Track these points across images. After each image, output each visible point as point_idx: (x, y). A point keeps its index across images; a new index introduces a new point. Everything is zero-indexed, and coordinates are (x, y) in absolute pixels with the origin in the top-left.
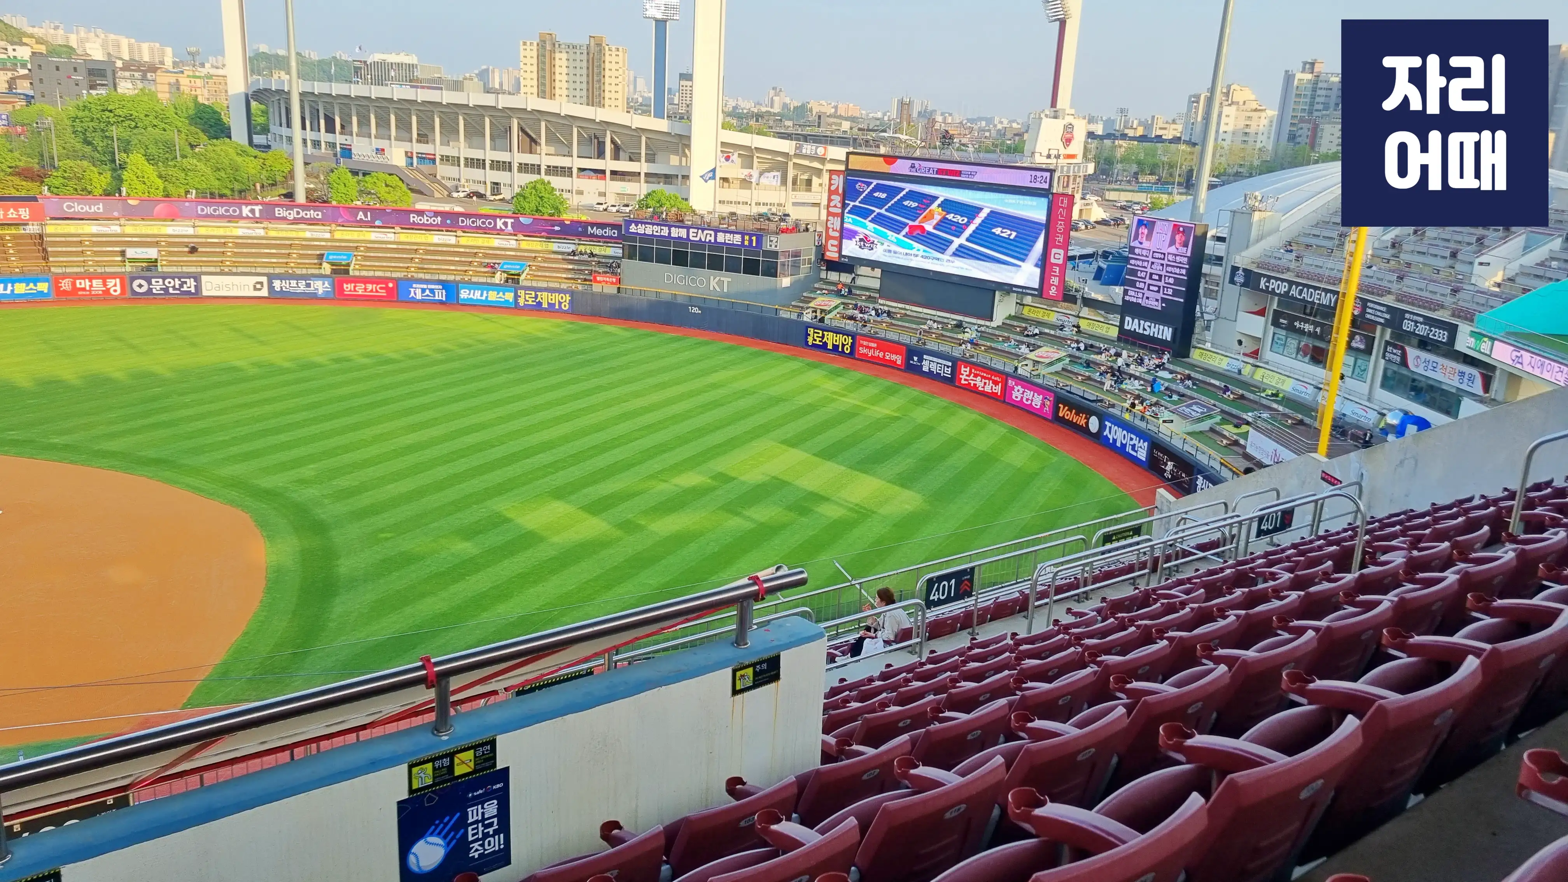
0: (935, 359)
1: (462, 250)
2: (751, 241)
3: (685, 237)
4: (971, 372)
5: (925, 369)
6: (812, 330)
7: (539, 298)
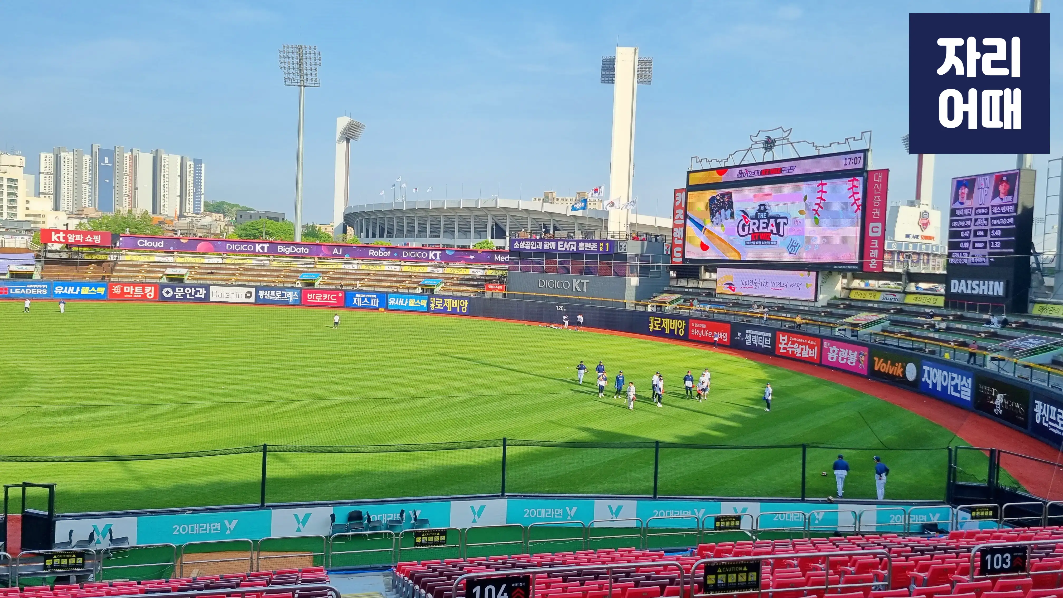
0: (756, 333)
1: (401, 274)
2: (604, 247)
3: (554, 248)
4: (788, 340)
5: (748, 343)
6: (652, 318)
7: (445, 304)
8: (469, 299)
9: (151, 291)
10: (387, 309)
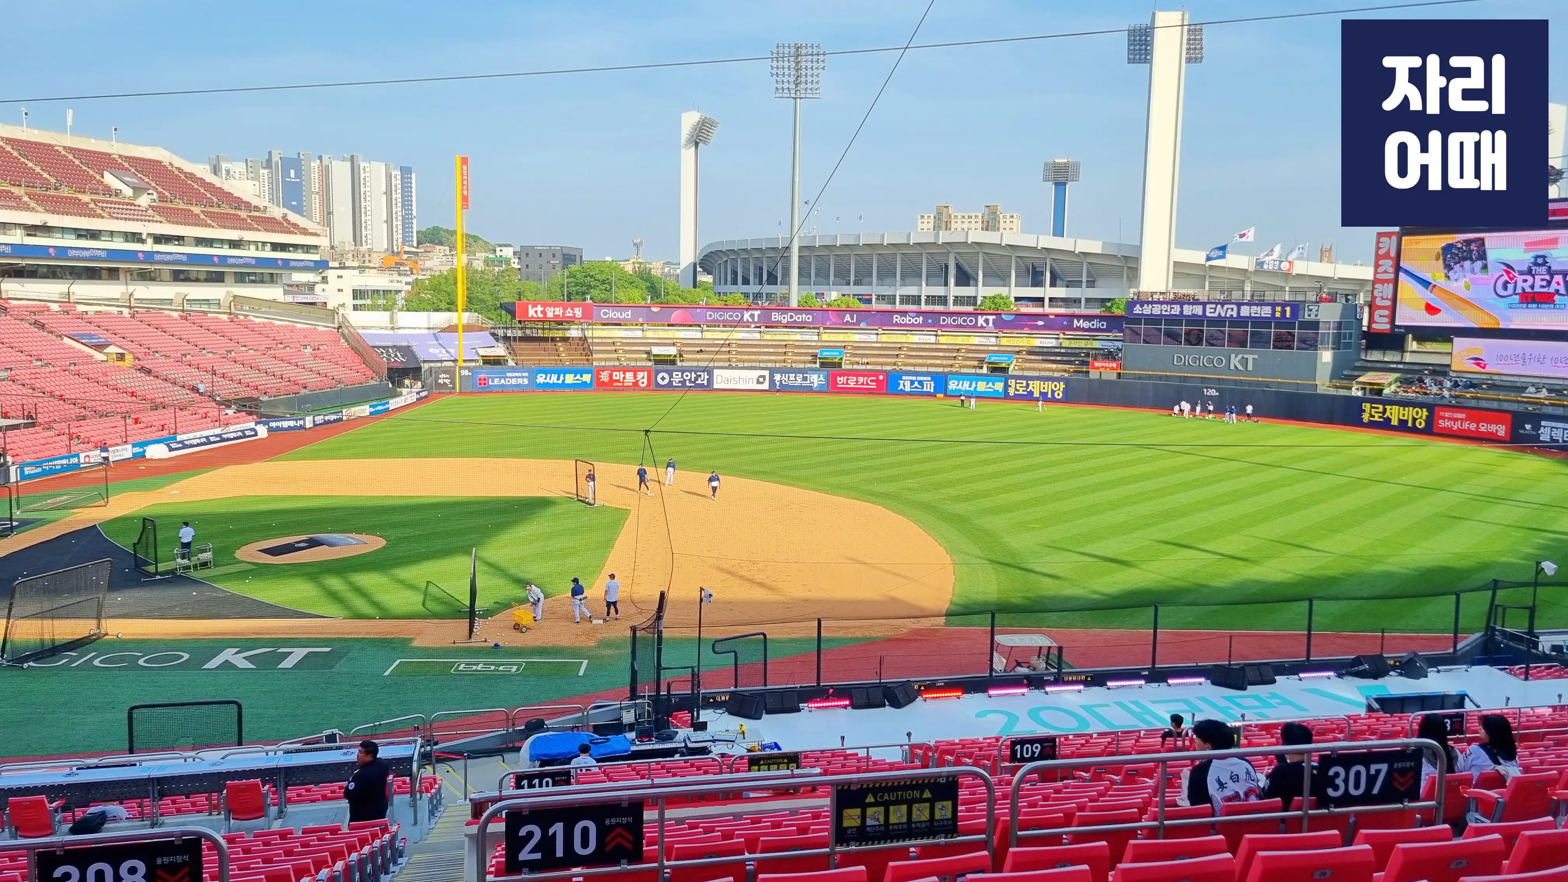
0: (1561, 425)
1: (944, 347)
2: (1283, 311)
3: (1200, 313)
5: (1544, 438)
7: (1030, 388)
8: (1067, 381)
9: (643, 378)
10: (946, 395)
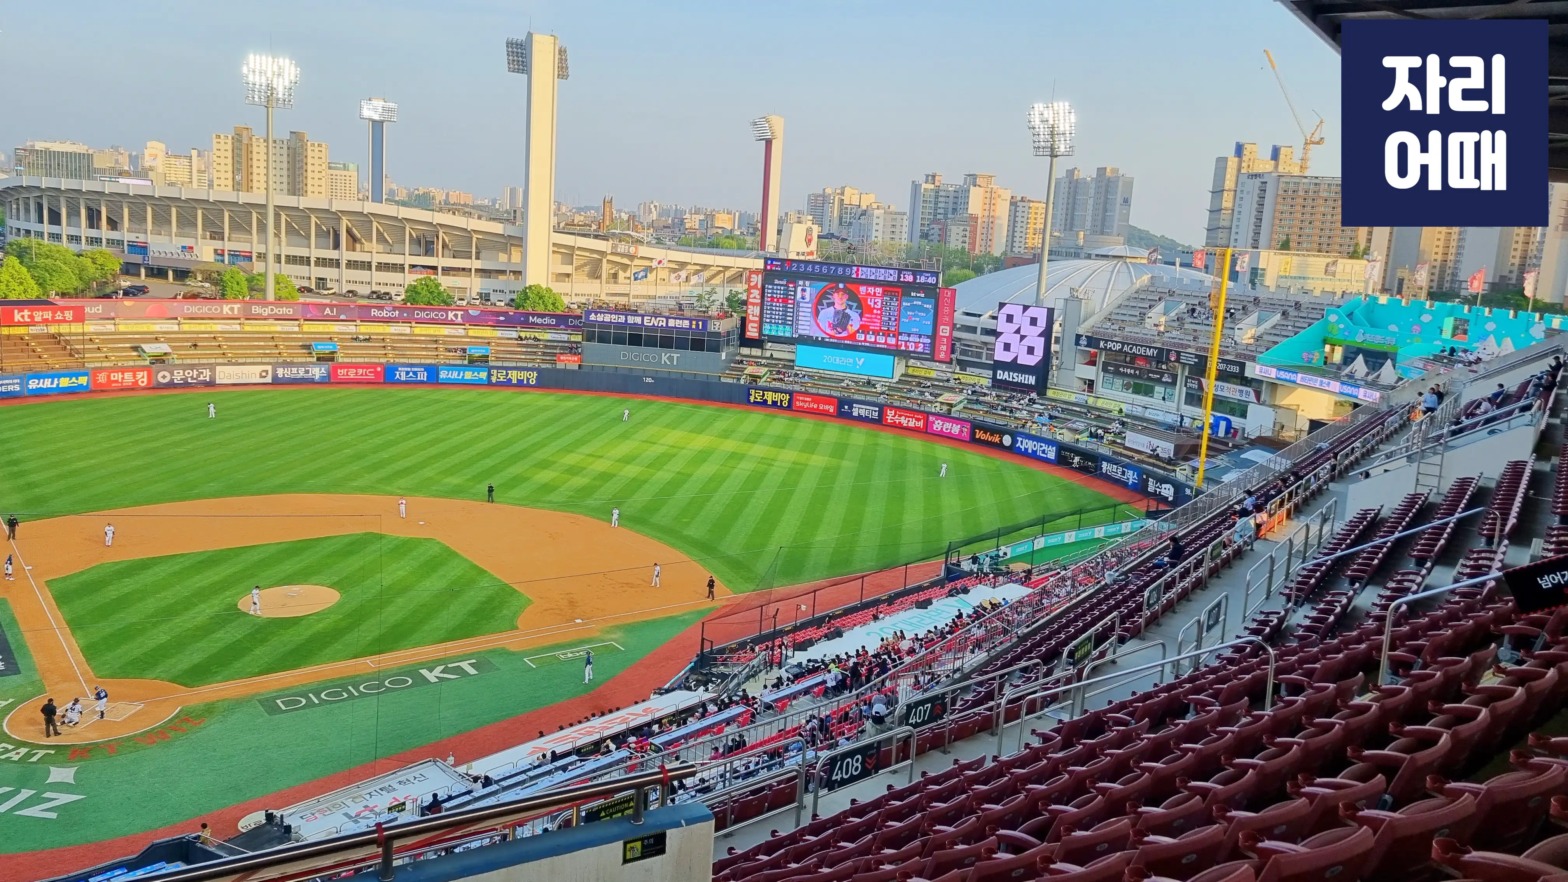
0: (864, 407)
1: (423, 338)
2: (697, 325)
3: (640, 323)
4: (895, 414)
5: (855, 414)
6: (753, 391)
7: (510, 376)
8: (539, 371)
9: (143, 377)
10: (438, 383)
